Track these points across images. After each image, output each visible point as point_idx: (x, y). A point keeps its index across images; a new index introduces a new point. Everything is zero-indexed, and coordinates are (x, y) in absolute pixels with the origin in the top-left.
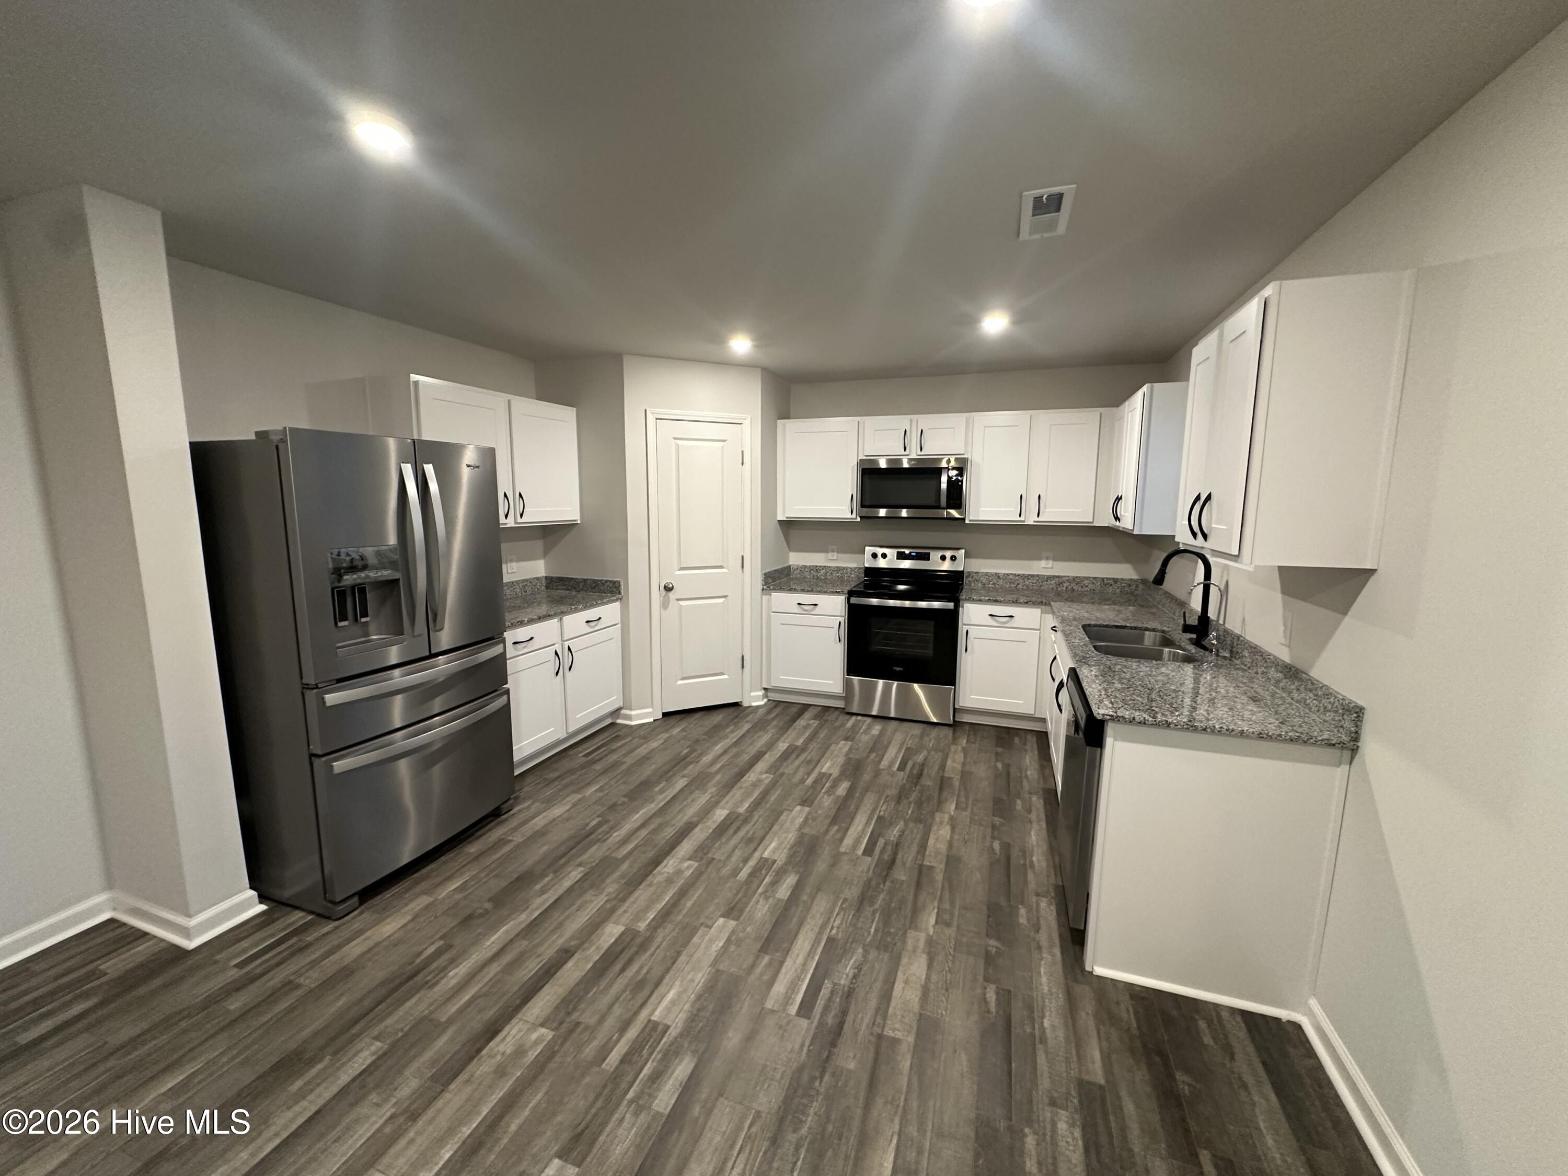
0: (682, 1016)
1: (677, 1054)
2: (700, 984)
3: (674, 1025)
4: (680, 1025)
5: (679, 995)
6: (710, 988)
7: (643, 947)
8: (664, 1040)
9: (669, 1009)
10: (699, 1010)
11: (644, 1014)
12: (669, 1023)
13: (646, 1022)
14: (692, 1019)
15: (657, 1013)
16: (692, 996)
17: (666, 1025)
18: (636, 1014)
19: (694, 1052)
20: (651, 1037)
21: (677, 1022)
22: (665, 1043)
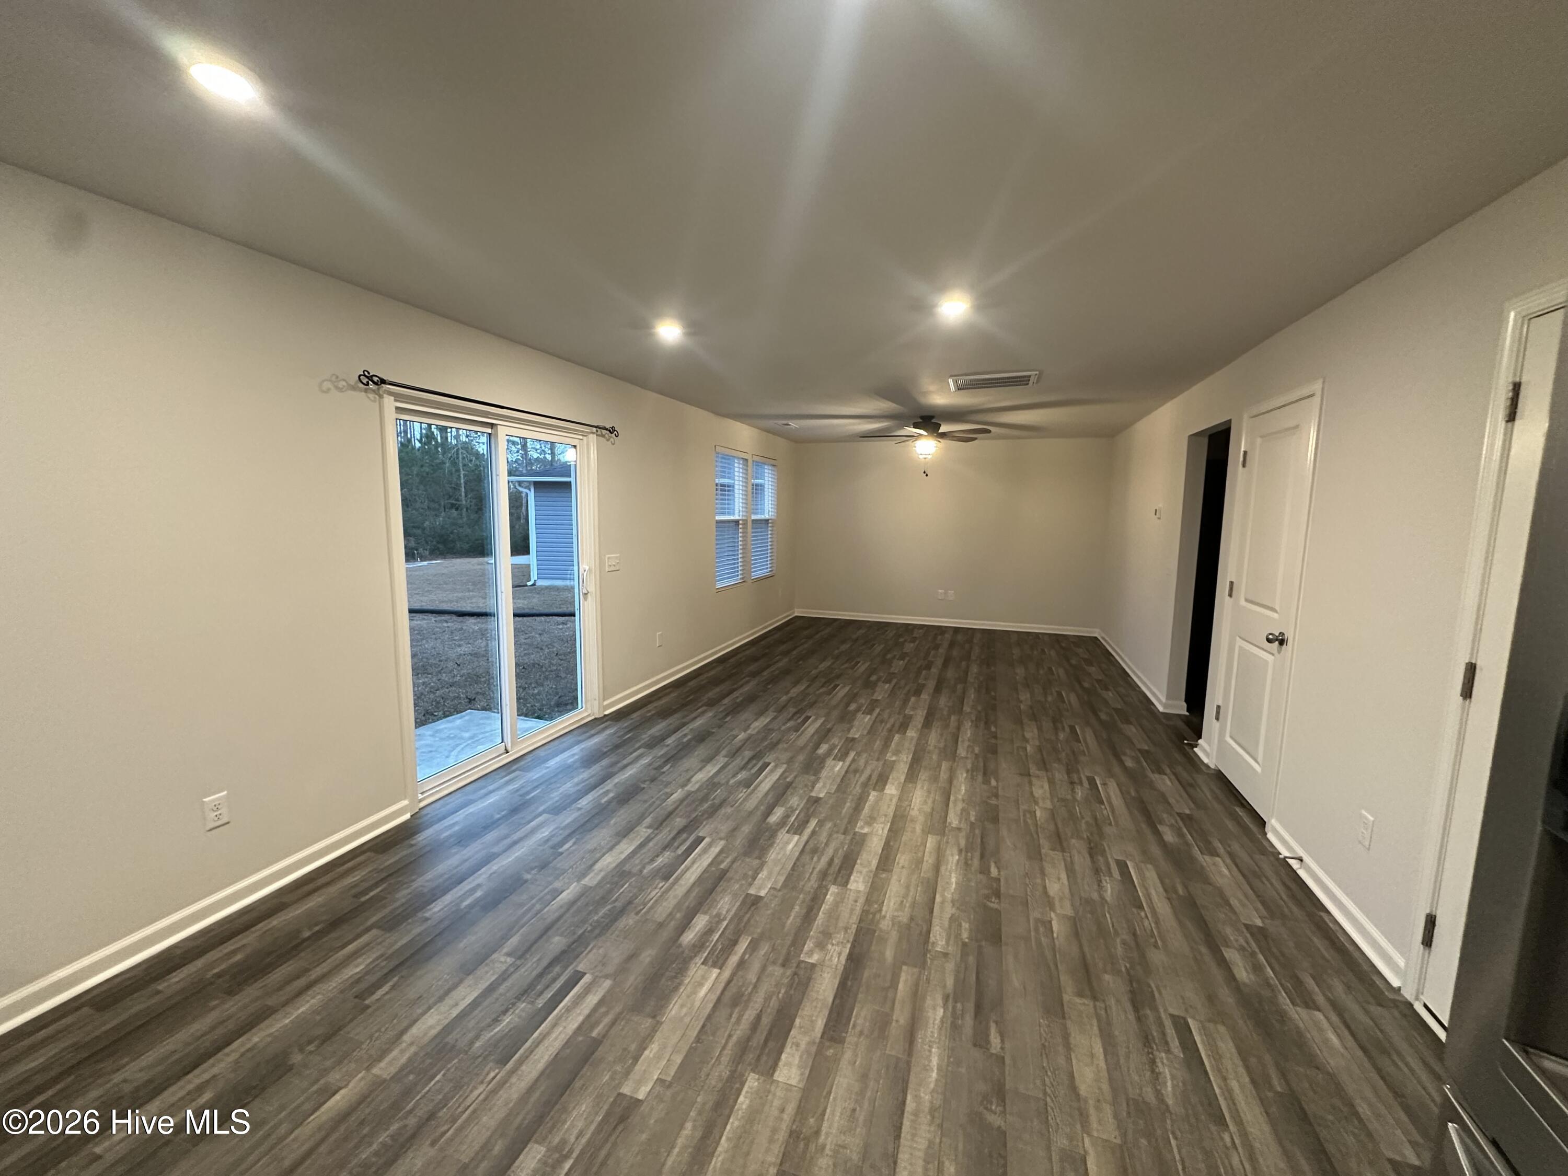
0: (691, 972)
1: (694, 946)
2: (673, 1002)
3: (698, 965)
4: (692, 966)
5: (694, 992)
6: (664, 999)
7: (744, 1046)
8: (705, 954)
9: (704, 978)
10: (676, 977)
11: (727, 974)
12: (703, 967)
13: (724, 968)
14: (682, 970)
15: (714, 976)
16: (681, 990)
17: (706, 965)
18: (734, 974)
19: (680, 946)
20: (717, 956)
21: (696, 969)
22: (704, 953)
